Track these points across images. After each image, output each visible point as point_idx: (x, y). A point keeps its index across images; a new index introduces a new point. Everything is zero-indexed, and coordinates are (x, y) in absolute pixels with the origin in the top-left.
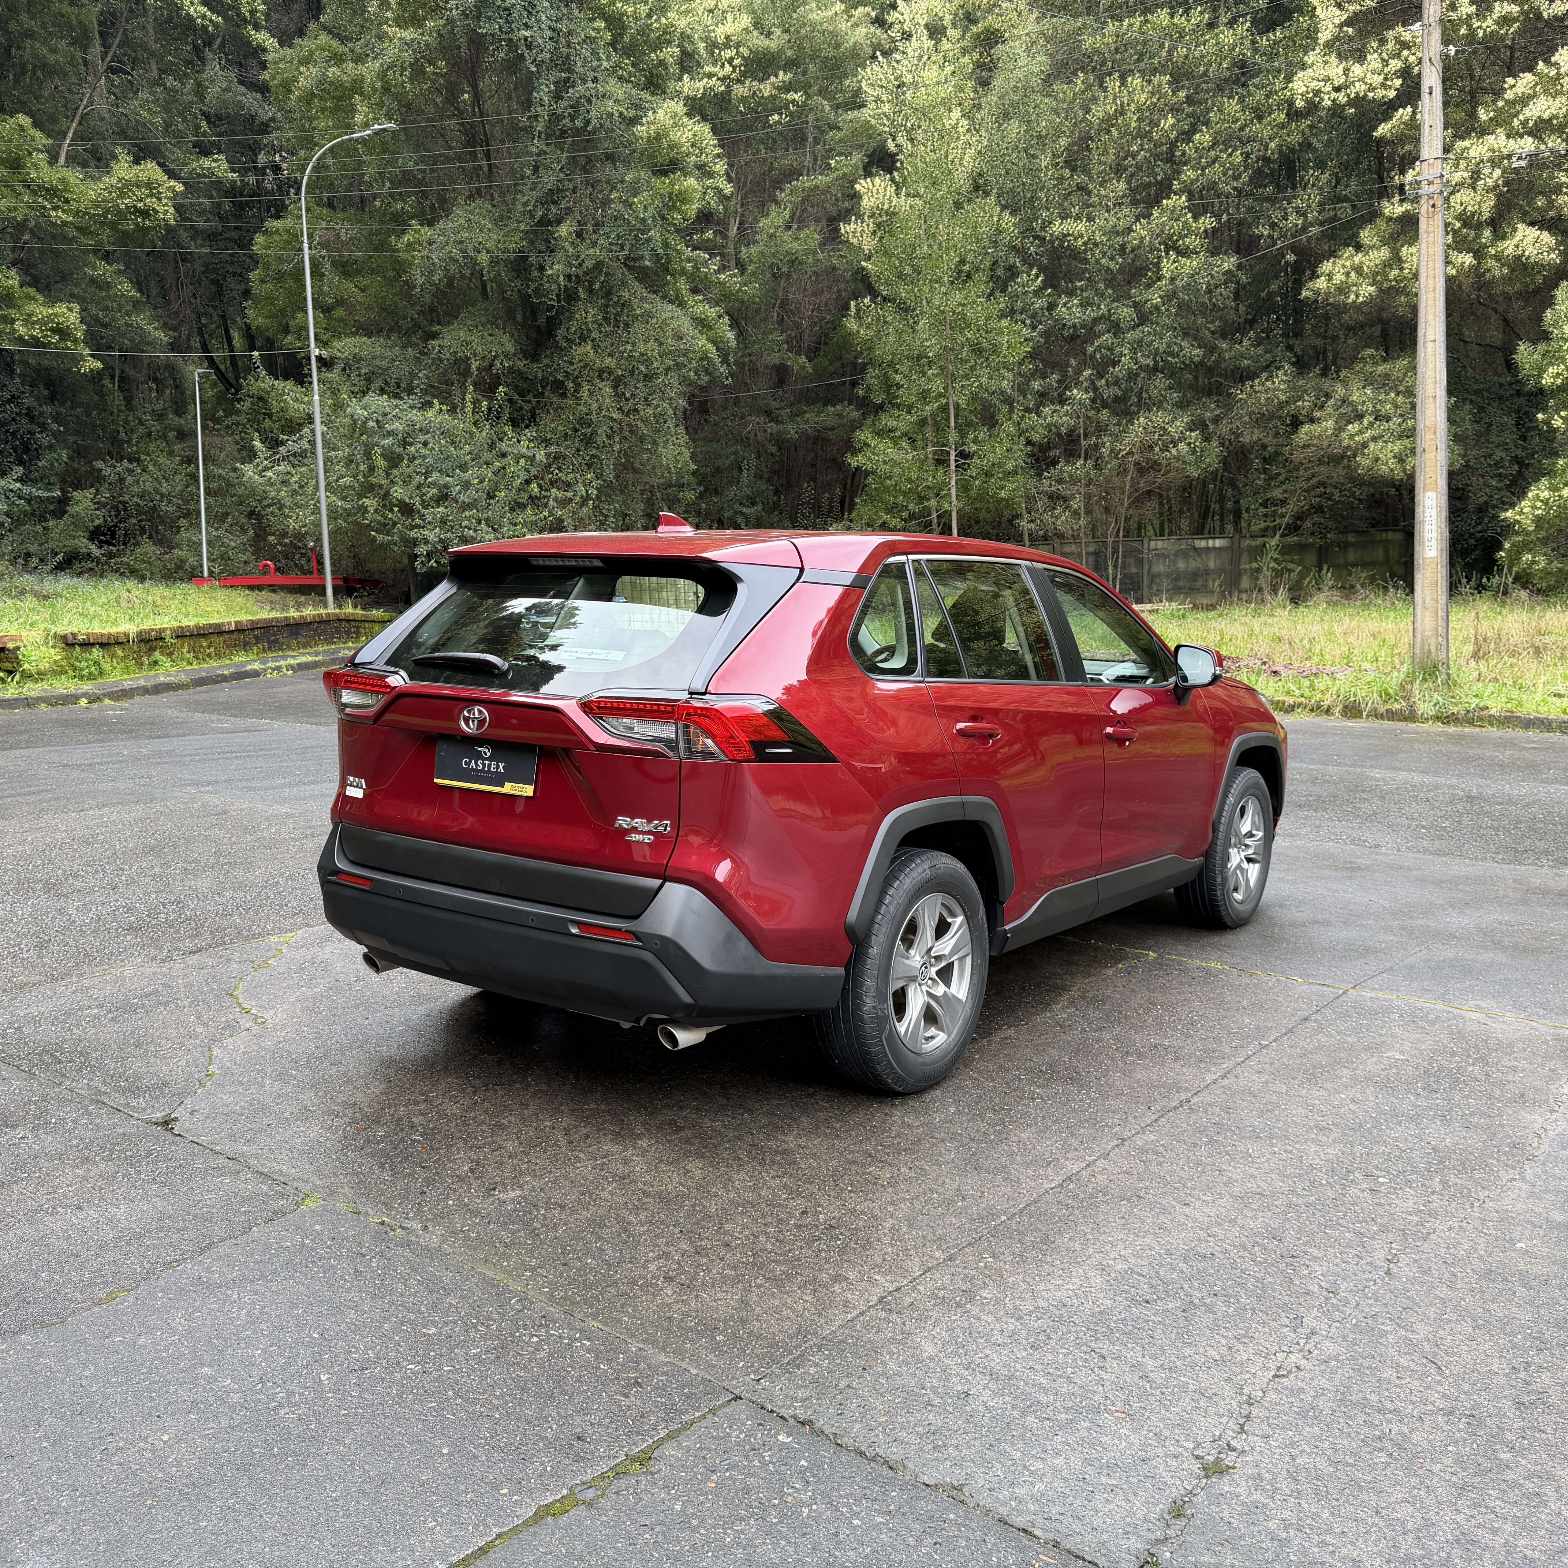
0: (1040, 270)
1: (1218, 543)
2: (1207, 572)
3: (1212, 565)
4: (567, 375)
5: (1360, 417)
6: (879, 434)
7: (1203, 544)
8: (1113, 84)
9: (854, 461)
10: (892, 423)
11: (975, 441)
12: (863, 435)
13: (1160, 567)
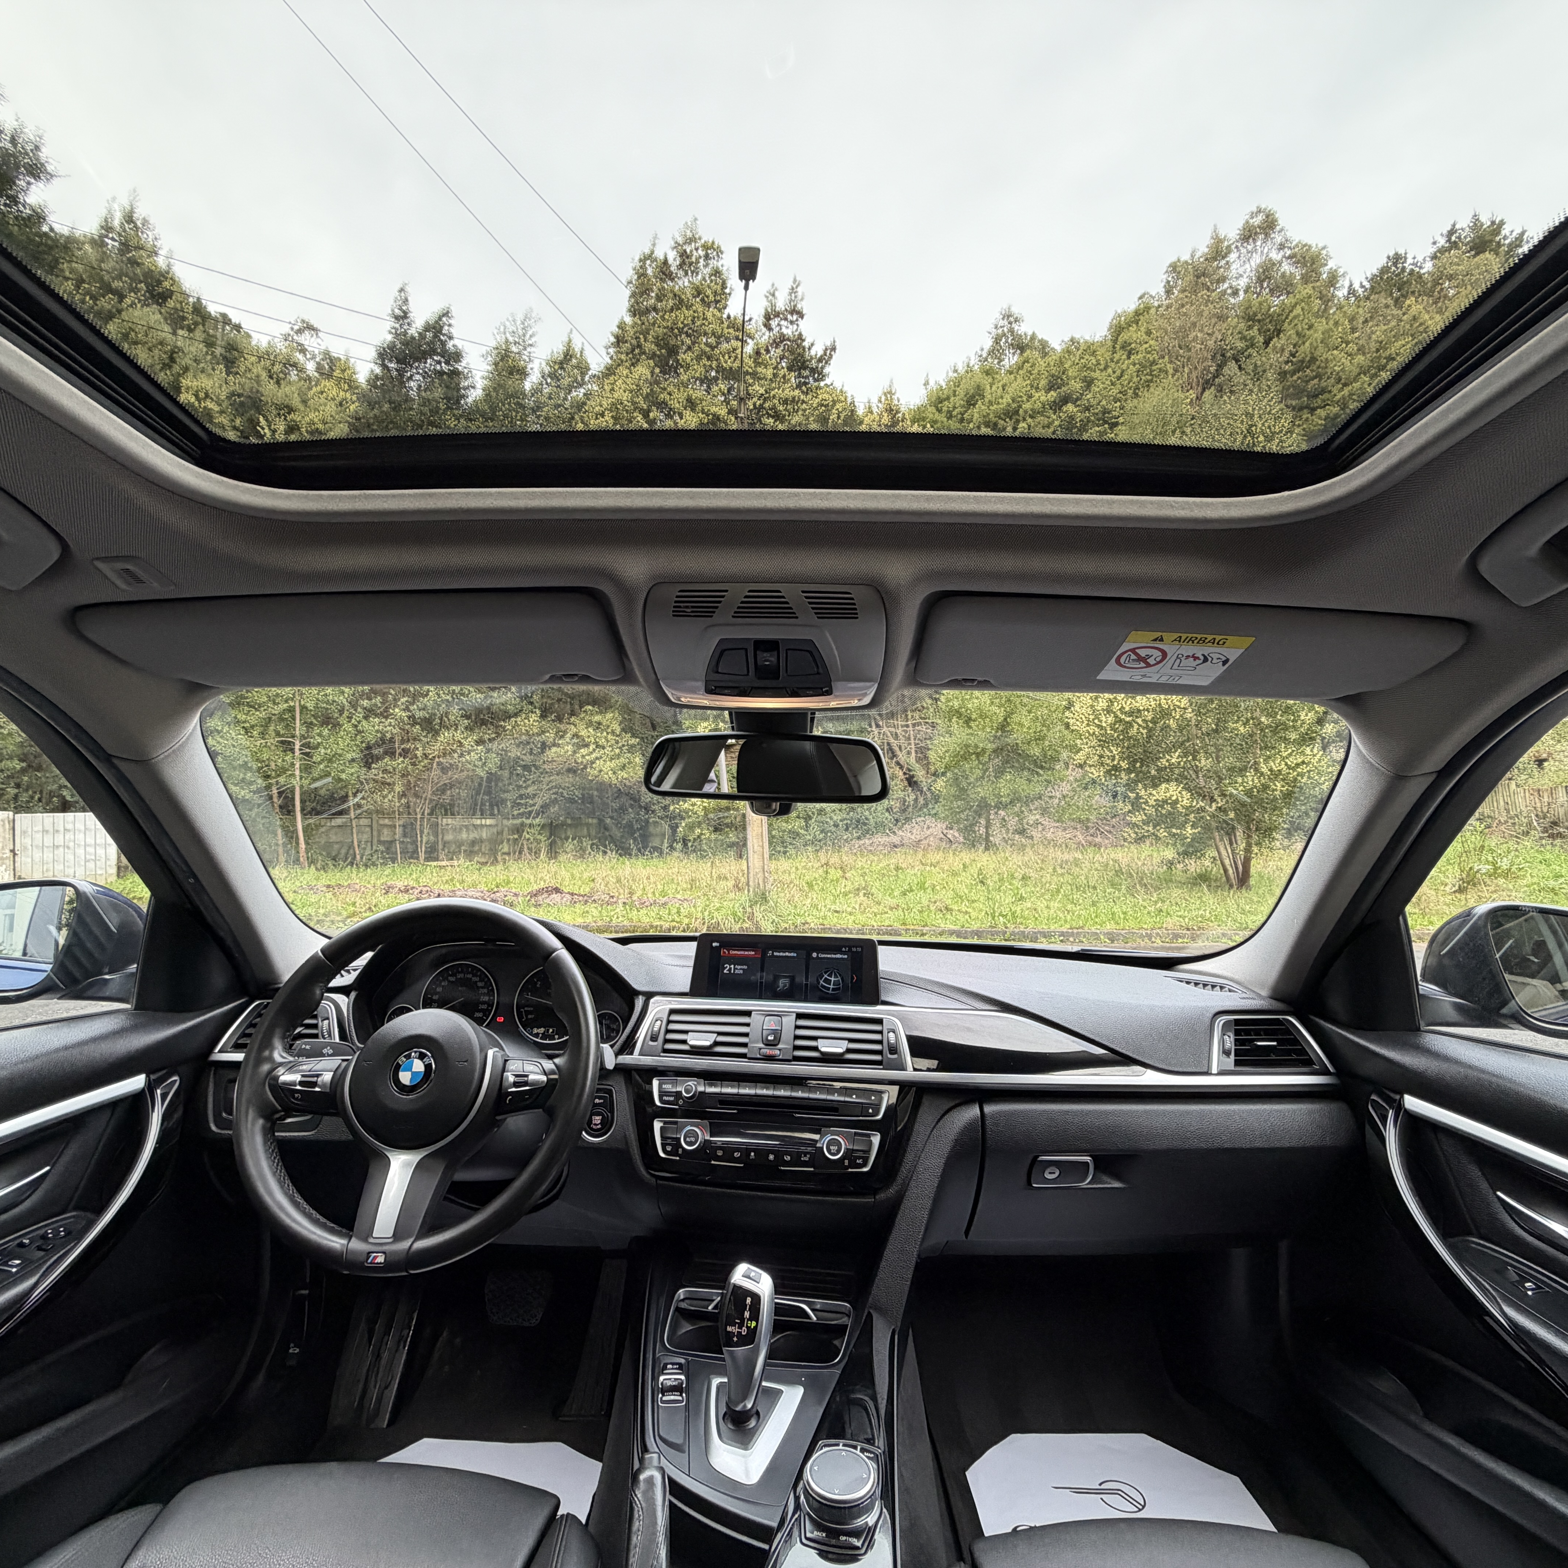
2: (481, 841)
5: (587, 746)
7: (478, 822)
11: (318, 736)
13: (449, 837)
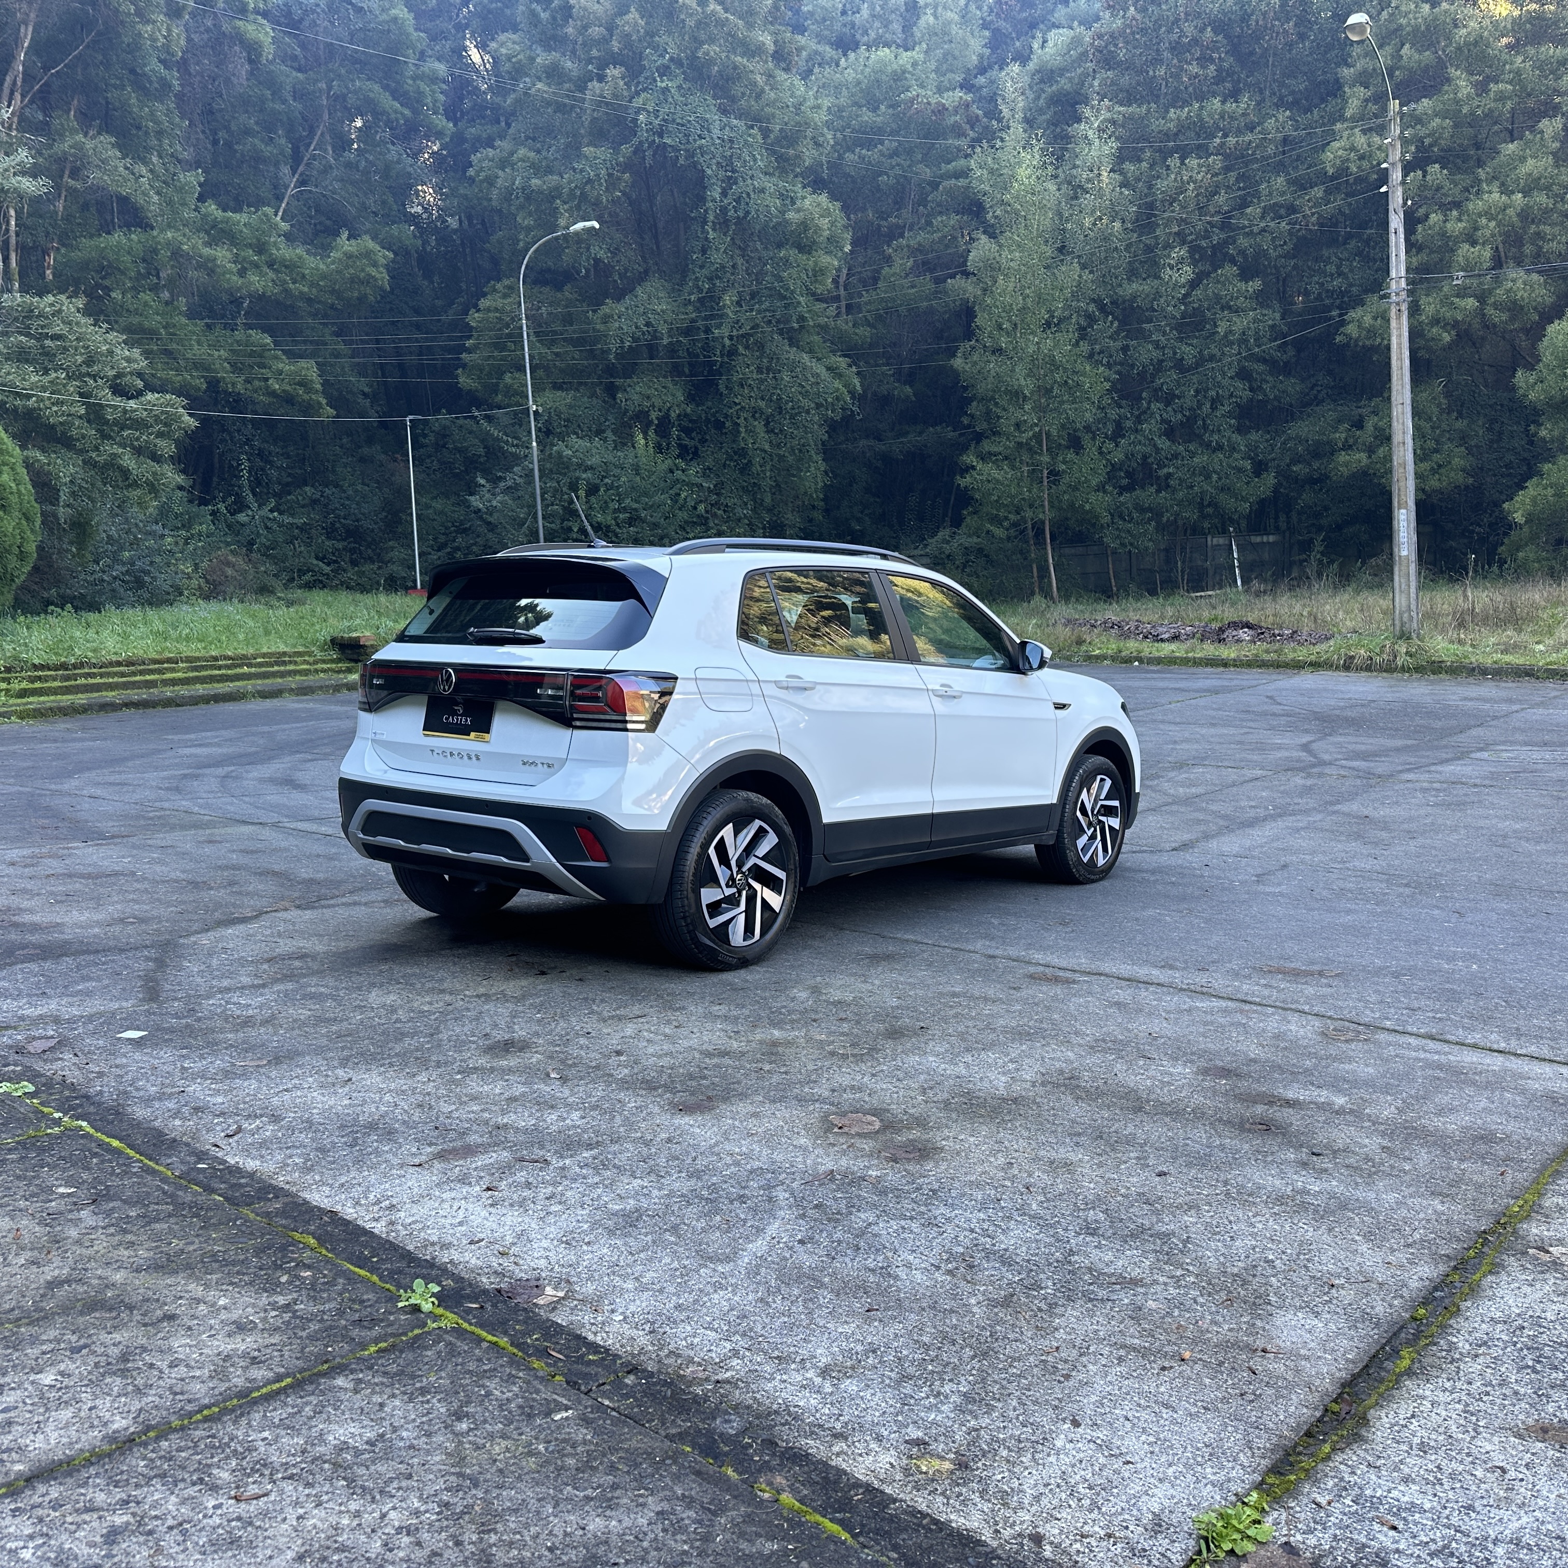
0: (1115, 318)
1: (1271, 538)
3: (1266, 556)
4: (726, 416)
6: (983, 458)
7: (1258, 539)
8: (1174, 162)
9: (964, 482)
10: (994, 449)
11: (1064, 462)
12: (970, 458)
13: (1222, 560)
